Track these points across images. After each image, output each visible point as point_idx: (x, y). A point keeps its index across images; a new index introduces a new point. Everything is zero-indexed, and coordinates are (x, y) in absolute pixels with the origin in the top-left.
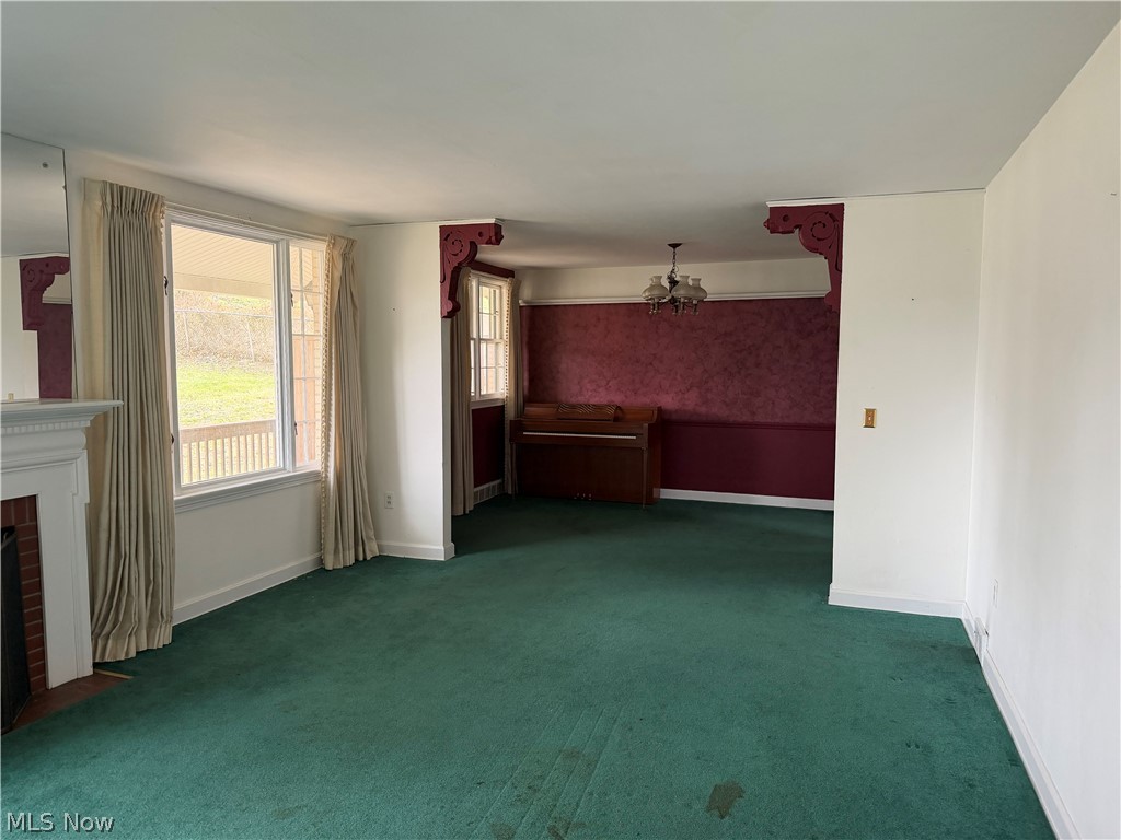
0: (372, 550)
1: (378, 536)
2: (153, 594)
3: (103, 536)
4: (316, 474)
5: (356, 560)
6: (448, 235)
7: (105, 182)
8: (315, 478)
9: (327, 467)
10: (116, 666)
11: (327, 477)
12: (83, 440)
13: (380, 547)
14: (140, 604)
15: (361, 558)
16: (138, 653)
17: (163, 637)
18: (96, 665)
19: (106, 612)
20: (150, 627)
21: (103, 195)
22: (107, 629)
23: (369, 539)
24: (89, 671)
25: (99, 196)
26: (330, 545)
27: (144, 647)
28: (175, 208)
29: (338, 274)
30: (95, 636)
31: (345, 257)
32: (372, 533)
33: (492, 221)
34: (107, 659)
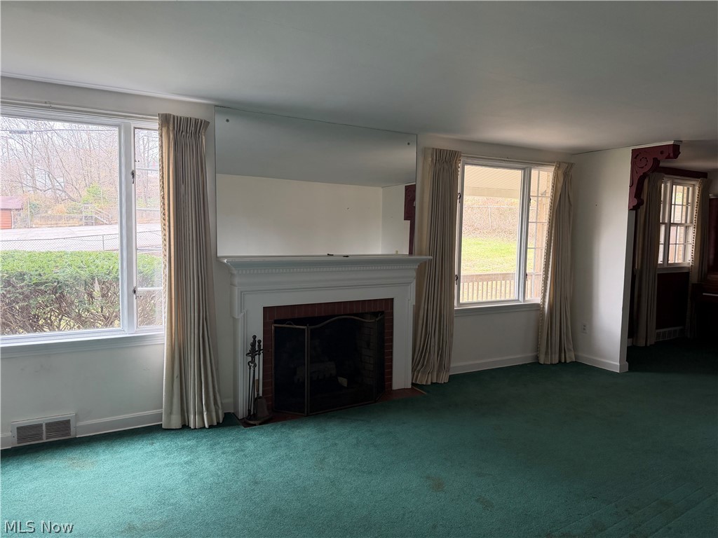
0: (570, 357)
1: (575, 349)
2: (441, 354)
3: (420, 322)
4: (538, 305)
5: (560, 361)
6: (638, 155)
7: (433, 148)
8: (536, 307)
9: (544, 302)
10: (421, 386)
11: (544, 308)
12: (414, 274)
13: (576, 356)
14: (434, 358)
15: (563, 361)
16: (432, 383)
17: (444, 379)
18: (413, 384)
19: (419, 359)
20: (439, 372)
21: (432, 155)
22: (419, 367)
23: (569, 350)
24: (410, 386)
25: (430, 156)
26: (543, 349)
27: (435, 381)
28: (468, 157)
29: (560, 185)
30: (413, 370)
31: (566, 174)
32: (571, 347)
33: (672, 143)
34: (418, 382)
